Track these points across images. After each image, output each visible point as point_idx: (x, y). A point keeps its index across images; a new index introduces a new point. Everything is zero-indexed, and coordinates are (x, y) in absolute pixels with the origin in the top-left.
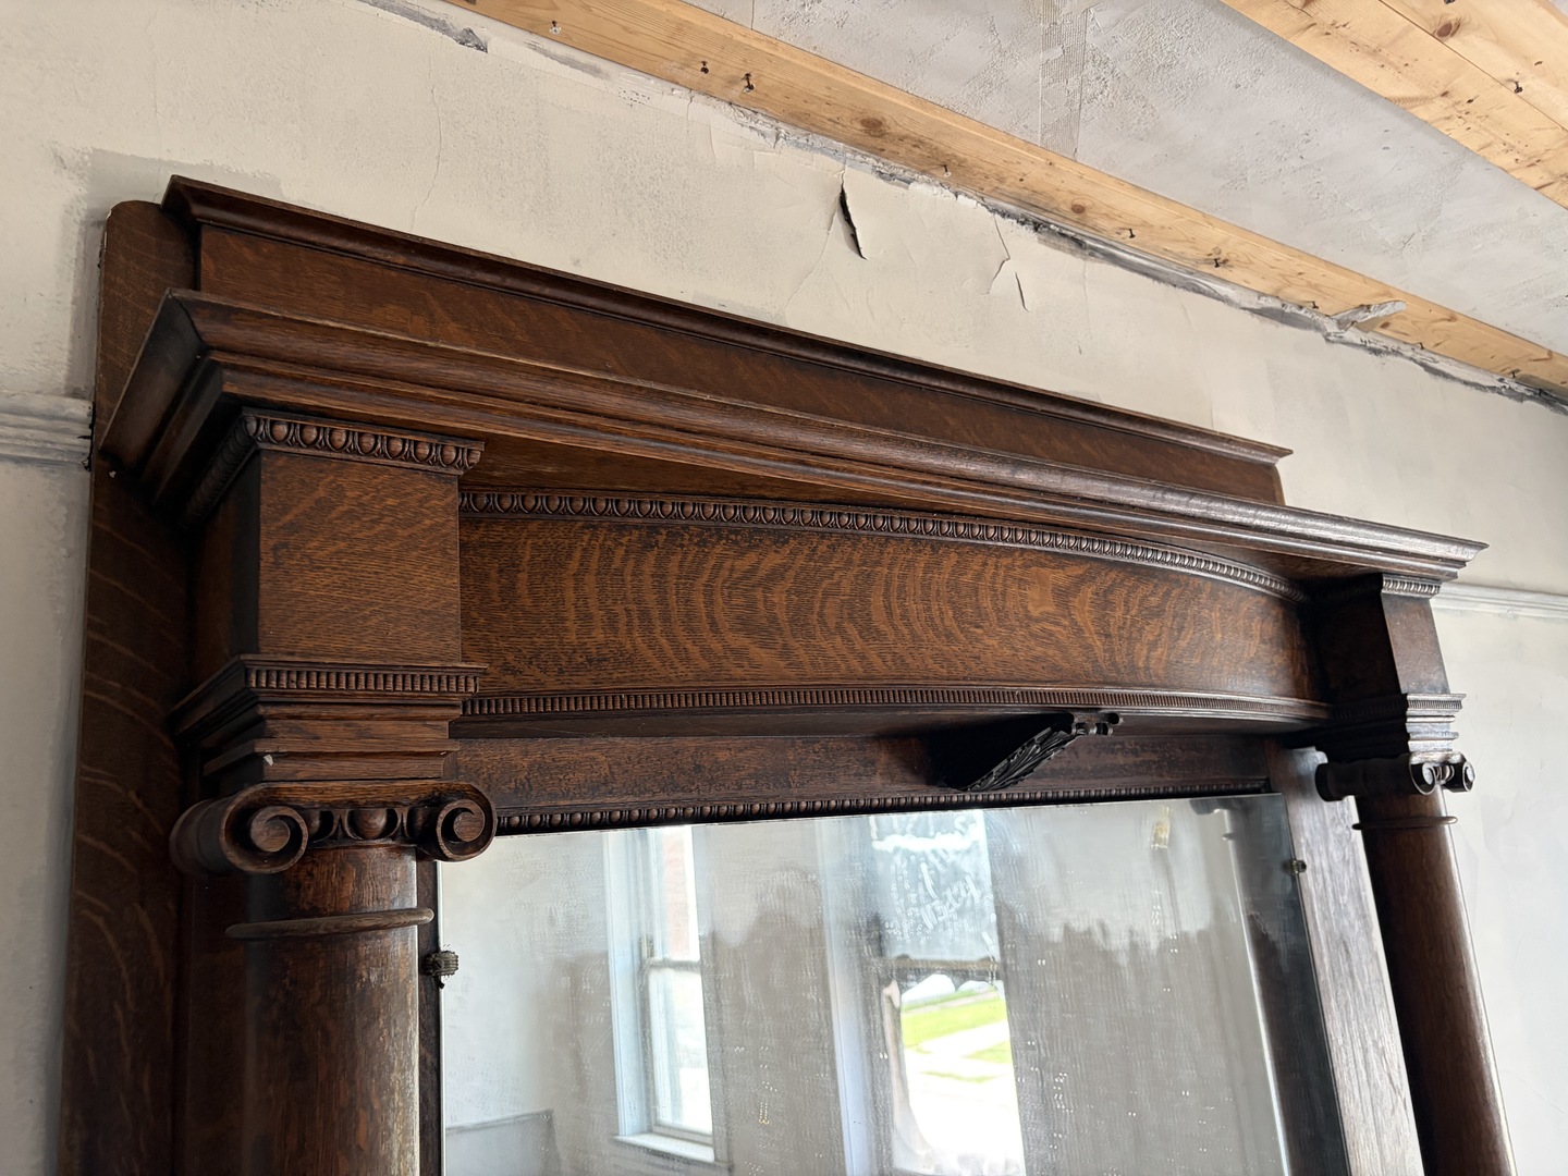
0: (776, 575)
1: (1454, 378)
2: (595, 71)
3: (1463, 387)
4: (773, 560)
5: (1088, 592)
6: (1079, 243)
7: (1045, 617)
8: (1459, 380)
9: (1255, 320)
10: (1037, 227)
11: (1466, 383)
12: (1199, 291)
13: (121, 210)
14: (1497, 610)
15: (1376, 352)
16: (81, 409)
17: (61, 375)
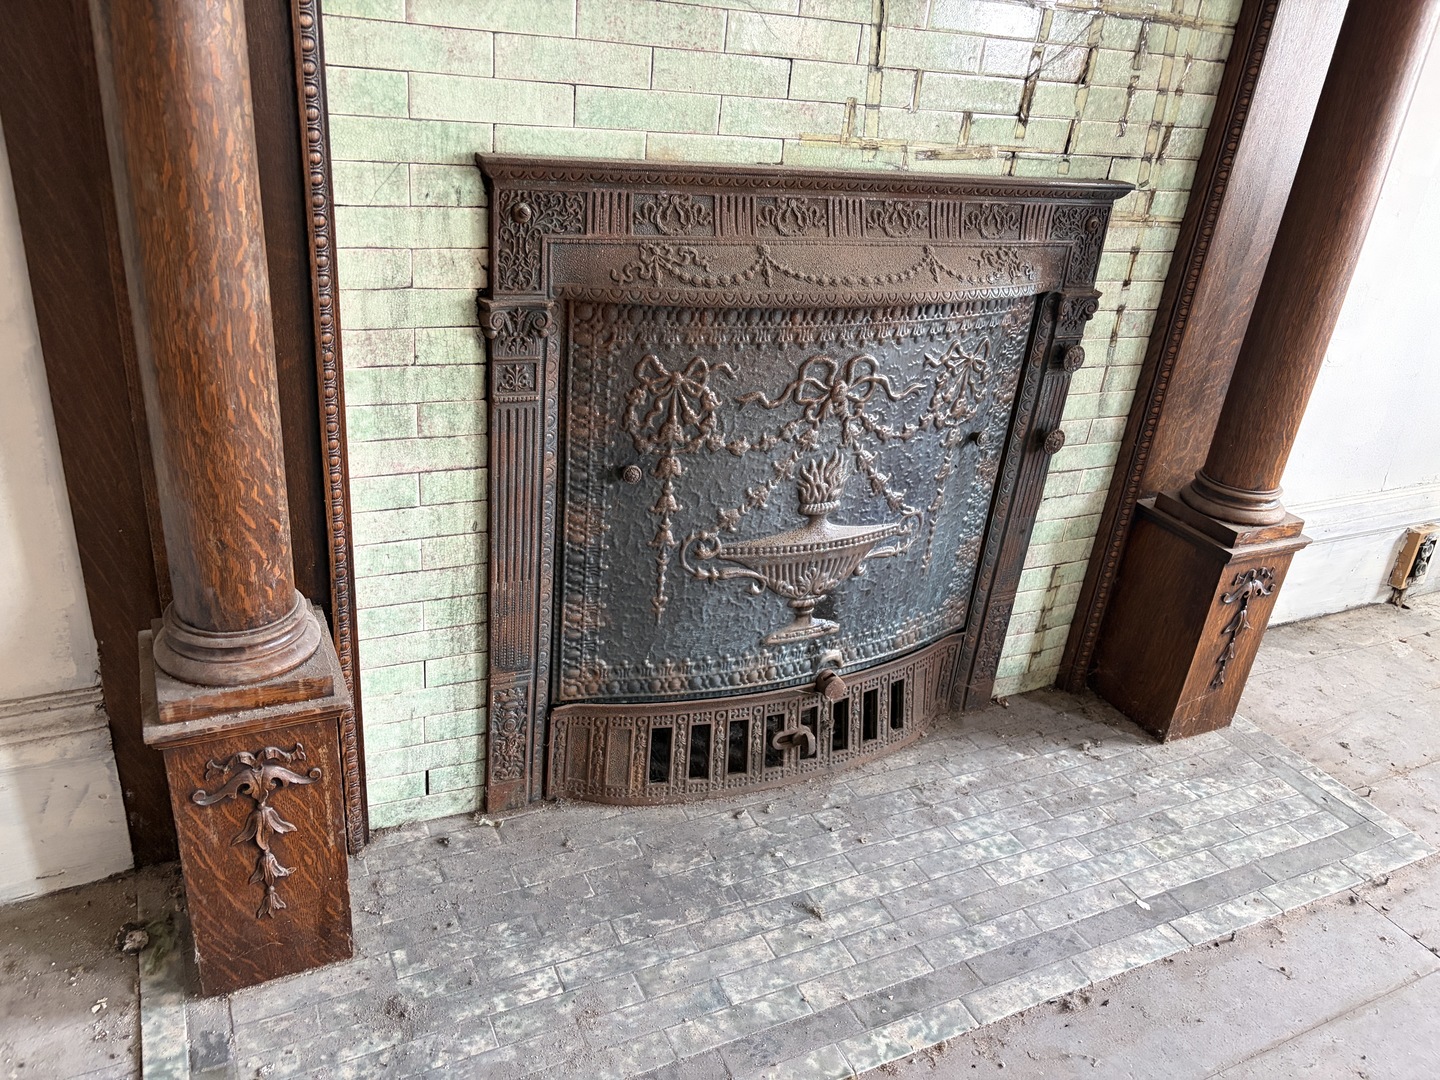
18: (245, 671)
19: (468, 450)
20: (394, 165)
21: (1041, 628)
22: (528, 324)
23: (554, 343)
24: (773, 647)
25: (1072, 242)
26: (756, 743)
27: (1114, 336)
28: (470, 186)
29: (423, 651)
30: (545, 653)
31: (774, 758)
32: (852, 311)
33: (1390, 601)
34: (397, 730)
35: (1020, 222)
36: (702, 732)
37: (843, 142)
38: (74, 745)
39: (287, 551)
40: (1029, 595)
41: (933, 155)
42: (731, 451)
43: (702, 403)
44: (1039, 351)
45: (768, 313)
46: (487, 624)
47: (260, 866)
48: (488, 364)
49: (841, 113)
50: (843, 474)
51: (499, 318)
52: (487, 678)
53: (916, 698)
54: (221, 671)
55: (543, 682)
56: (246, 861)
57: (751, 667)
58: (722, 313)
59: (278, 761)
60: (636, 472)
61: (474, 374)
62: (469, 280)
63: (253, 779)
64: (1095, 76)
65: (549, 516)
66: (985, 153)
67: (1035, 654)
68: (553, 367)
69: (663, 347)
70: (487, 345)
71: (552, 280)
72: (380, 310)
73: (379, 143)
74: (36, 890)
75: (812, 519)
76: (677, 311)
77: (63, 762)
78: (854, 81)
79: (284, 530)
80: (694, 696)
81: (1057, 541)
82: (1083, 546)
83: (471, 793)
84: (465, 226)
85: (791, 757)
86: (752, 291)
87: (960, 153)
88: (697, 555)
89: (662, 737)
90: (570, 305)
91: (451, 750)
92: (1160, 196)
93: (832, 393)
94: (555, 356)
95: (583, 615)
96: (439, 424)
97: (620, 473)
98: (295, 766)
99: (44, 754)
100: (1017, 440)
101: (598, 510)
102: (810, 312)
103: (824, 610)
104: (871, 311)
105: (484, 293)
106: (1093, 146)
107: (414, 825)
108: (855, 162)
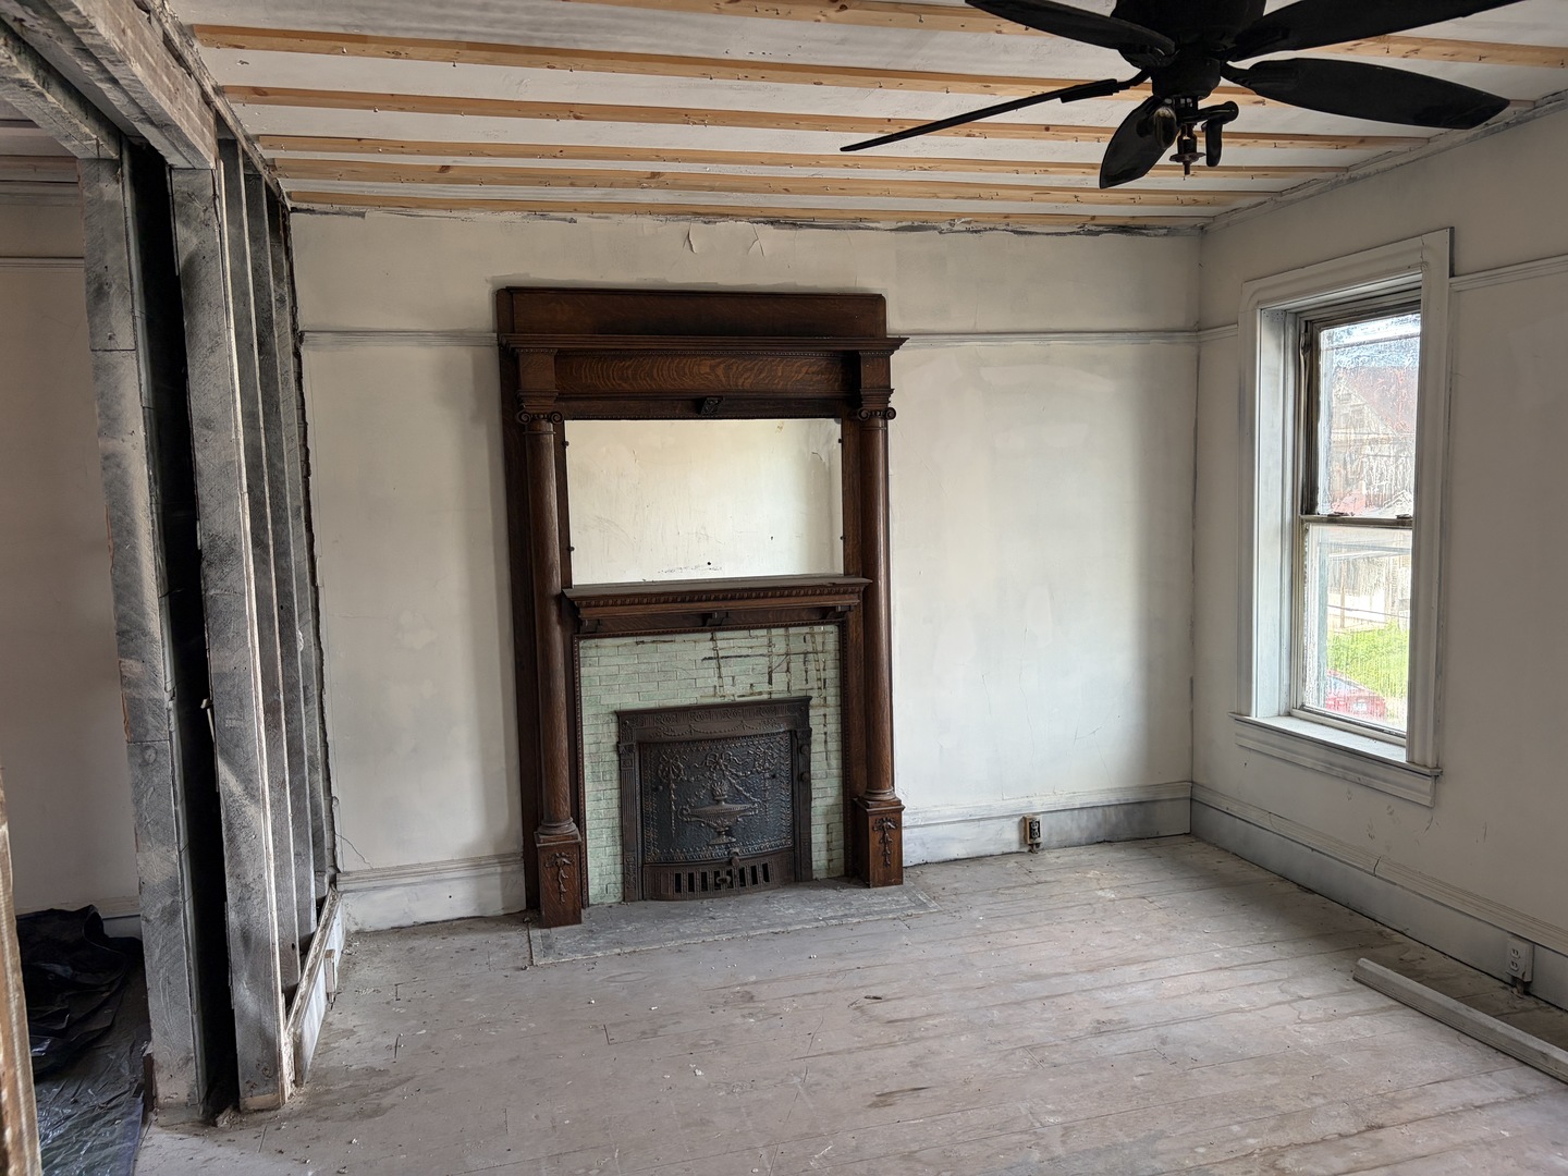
0: (630, 366)
1: (1037, 233)
2: (607, 218)
3: (1045, 237)
4: (628, 363)
5: (722, 366)
6: (795, 224)
7: (707, 374)
8: (1043, 234)
9: (893, 233)
10: (772, 223)
11: (1048, 234)
12: (860, 228)
13: (498, 291)
14: (1033, 343)
15: (976, 232)
16: (495, 335)
17: (491, 328)
18: (558, 832)
19: (615, 784)
20: (596, 716)
21: (829, 850)
22: (630, 749)
23: (637, 754)
24: (713, 846)
25: (797, 714)
26: (710, 879)
27: (826, 742)
28: (614, 718)
29: (605, 844)
30: (640, 846)
31: (717, 886)
32: (719, 739)
33: (1030, 851)
34: (598, 870)
35: (775, 711)
36: (691, 876)
37: (715, 696)
38: (515, 867)
39: (569, 804)
40: (819, 836)
41: (743, 696)
42: (688, 780)
43: (678, 766)
44: (795, 748)
45: (694, 741)
46: (622, 836)
47: (559, 887)
48: (620, 761)
49: (712, 689)
50: (726, 787)
51: (621, 749)
52: (623, 854)
53: (774, 871)
54: (553, 832)
55: (640, 857)
56: (556, 885)
57: (705, 853)
58: (681, 742)
59: (565, 857)
60: (661, 787)
61: (616, 763)
62: (614, 740)
63: (559, 861)
64: (792, 670)
65: (638, 802)
66: (760, 693)
67: (830, 861)
68: (637, 761)
69: (665, 753)
70: (619, 755)
71: (635, 738)
72: (594, 748)
73: (593, 711)
74: (502, 913)
75: (718, 802)
76: (668, 743)
77: (513, 872)
78: (716, 681)
79: (568, 799)
80: (688, 863)
81: (826, 814)
82: (837, 818)
83: (620, 895)
84: (613, 727)
85: (724, 888)
86: (687, 736)
87: (752, 694)
88: (682, 814)
89: (678, 877)
90: (641, 745)
91: (613, 878)
92: (829, 698)
93: (718, 763)
94: (637, 757)
95: (651, 834)
96: (608, 777)
97: (657, 789)
98: (568, 858)
99: (509, 869)
100: (795, 778)
101: (652, 800)
102: (707, 740)
103: (729, 833)
104: (726, 739)
105: (618, 743)
106: (798, 687)
107: (603, 904)
108: (718, 700)
